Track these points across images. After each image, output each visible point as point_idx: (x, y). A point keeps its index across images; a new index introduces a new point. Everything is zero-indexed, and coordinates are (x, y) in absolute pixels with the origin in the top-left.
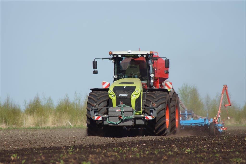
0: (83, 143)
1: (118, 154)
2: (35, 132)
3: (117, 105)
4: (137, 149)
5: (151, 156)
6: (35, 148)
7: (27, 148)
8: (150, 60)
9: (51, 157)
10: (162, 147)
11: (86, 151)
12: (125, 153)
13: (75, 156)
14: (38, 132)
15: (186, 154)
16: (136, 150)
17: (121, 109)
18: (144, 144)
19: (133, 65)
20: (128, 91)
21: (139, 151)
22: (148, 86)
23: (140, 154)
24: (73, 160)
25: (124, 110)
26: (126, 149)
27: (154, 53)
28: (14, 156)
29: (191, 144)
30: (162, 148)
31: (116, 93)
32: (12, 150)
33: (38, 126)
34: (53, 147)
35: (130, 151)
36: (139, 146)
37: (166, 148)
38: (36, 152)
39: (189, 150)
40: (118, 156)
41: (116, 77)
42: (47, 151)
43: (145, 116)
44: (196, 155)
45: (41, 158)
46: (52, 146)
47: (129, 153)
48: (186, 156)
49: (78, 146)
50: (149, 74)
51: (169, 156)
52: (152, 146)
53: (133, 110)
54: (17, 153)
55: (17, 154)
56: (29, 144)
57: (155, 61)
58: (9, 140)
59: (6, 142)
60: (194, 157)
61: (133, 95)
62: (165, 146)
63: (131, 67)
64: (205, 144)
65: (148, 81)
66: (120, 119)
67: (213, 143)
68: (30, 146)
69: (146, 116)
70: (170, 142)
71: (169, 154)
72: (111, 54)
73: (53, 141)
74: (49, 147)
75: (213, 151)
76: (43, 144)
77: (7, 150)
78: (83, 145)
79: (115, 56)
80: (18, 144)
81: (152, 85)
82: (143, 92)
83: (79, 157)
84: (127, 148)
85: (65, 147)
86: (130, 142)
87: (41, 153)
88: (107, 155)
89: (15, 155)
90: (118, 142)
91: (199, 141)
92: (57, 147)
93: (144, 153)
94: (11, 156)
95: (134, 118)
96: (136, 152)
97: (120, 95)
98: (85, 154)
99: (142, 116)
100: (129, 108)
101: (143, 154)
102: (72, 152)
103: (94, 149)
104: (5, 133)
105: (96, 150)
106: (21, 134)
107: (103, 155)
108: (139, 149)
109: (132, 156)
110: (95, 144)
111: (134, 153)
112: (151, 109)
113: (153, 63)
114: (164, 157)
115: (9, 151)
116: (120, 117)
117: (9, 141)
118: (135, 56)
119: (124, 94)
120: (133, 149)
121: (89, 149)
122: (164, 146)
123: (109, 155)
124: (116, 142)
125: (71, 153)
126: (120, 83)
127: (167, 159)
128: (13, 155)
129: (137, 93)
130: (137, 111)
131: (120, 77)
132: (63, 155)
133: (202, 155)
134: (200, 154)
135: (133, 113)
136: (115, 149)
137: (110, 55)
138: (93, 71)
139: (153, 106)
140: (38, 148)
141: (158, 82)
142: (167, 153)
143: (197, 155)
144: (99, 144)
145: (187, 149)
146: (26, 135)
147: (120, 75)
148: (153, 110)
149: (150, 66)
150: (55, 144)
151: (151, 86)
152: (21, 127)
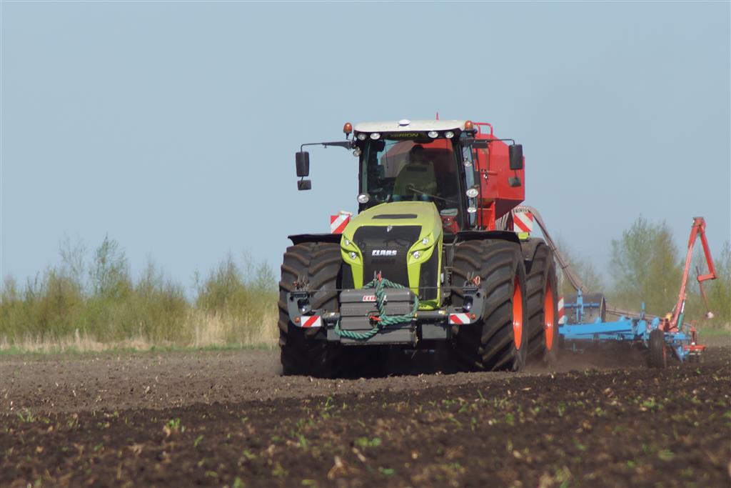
0: (359, 388)
1: (455, 417)
2: (226, 359)
3: (365, 282)
4: (507, 403)
5: (546, 422)
6: (228, 403)
7: (207, 403)
8: (464, 149)
9: (271, 426)
10: (576, 394)
11: (367, 409)
12: (475, 414)
13: (338, 423)
14: (232, 358)
15: (643, 415)
16: (505, 406)
17: (376, 294)
18: (527, 389)
19: (417, 164)
20: (398, 240)
21: (514, 409)
22: (459, 226)
23: (517, 416)
24: (332, 436)
25: (385, 297)
26: (477, 402)
27: (481, 126)
28: (171, 426)
29: (657, 386)
30: (576, 399)
31: (363, 246)
32: (166, 409)
33: (235, 341)
34: (277, 400)
35: (489, 406)
36: (512, 393)
37: (588, 398)
38: (231, 412)
39: (651, 402)
40: (455, 422)
41: (364, 198)
42: (260, 409)
43: (449, 314)
44: (670, 417)
45: (245, 430)
46: (272, 396)
47: (485, 413)
48: (643, 419)
49: (346, 397)
50: (464, 189)
51: (597, 421)
52: (548, 393)
53: (412, 296)
54: (180, 416)
55: (178, 421)
56: (210, 391)
57: (482, 152)
58: (157, 381)
59: (148, 388)
60: (666, 420)
61: (413, 253)
62: (586, 391)
63: (408, 169)
64: (693, 386)
65: (459, 210)
66: (373, 322)
67: (718, 383)
68: (214, 397)
69: (451, 314)
70: (598, 380)
71: (596, 416)
72: (351, 130)
73: (275, 384)
74: (266, 399)
75: (716, 403)
76: (248, 392)
77: (153, 410)
78: (359, 393)
79: (362, 137)
80: (182, 392)
81: (472, 221)
82: (445, 241)
83: (348, 427)
84: (481, 399)
85: (308, 398)
86: (488, 382)
87: (244, 416)
88: (424, 420)
89: (175, 422)
90: (454, 384)
91: (679, 378)
92: (288, 399)
93: (527, 414)
94: (165, 424)
95: (414, 319)
96: (505, 410)
97: (374, 252)
98: (365, 416)
99: (441, 313)
100: (400, 292)
101: (525, 416)
102: (329, 412)
103: (388, 403)
104: (145, 363)
105: (396, 406)
106: (189, 364)
107: (414, 419)
108: (513, 402)
109: (495, 421)
110: (391, 390)
111: (500, 414)
112: (466, 292)
113: (475, 157)
114: (584, 421)
115: (158, 411)
116: (375, 319)
117: (157, 384)
118: (419, 135)
119: (387, 249)
120: (496, 401)
121: (376, 403)
122: (582, 394)
123: (430, 420)
124: (449, 383)
125: (326, 417)
126: (375, 217)
127: (590, 427)
128: (168, 422)
129: (425, 244)
130: (426, 299)
131: (377, 200)
132: (304, 420)
133: (686, 417)
134: (682, 414)
135: (412, 306)
136: (447, 402)
137: (347, 135)
138: (298, 182)
139: (473, 285)
140: (237, 402)
141: (491, 211)
142: (591, 412)
143: (674, 417)
144: (403, 389)
145: (646, 399)
146: (202, 368)
147: (378, 194)
148: (474, 296)
149: (464, 166)
150: (282, 391)
151: (468, 225)
152: (189, 346)
